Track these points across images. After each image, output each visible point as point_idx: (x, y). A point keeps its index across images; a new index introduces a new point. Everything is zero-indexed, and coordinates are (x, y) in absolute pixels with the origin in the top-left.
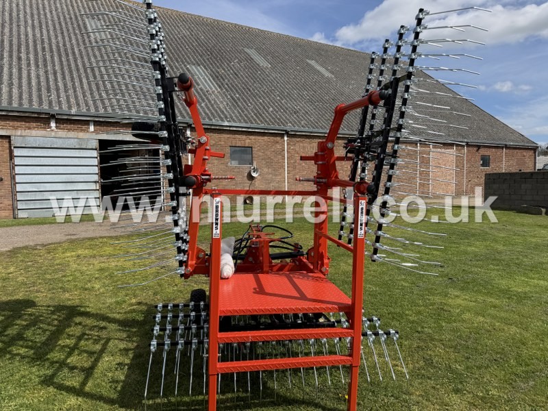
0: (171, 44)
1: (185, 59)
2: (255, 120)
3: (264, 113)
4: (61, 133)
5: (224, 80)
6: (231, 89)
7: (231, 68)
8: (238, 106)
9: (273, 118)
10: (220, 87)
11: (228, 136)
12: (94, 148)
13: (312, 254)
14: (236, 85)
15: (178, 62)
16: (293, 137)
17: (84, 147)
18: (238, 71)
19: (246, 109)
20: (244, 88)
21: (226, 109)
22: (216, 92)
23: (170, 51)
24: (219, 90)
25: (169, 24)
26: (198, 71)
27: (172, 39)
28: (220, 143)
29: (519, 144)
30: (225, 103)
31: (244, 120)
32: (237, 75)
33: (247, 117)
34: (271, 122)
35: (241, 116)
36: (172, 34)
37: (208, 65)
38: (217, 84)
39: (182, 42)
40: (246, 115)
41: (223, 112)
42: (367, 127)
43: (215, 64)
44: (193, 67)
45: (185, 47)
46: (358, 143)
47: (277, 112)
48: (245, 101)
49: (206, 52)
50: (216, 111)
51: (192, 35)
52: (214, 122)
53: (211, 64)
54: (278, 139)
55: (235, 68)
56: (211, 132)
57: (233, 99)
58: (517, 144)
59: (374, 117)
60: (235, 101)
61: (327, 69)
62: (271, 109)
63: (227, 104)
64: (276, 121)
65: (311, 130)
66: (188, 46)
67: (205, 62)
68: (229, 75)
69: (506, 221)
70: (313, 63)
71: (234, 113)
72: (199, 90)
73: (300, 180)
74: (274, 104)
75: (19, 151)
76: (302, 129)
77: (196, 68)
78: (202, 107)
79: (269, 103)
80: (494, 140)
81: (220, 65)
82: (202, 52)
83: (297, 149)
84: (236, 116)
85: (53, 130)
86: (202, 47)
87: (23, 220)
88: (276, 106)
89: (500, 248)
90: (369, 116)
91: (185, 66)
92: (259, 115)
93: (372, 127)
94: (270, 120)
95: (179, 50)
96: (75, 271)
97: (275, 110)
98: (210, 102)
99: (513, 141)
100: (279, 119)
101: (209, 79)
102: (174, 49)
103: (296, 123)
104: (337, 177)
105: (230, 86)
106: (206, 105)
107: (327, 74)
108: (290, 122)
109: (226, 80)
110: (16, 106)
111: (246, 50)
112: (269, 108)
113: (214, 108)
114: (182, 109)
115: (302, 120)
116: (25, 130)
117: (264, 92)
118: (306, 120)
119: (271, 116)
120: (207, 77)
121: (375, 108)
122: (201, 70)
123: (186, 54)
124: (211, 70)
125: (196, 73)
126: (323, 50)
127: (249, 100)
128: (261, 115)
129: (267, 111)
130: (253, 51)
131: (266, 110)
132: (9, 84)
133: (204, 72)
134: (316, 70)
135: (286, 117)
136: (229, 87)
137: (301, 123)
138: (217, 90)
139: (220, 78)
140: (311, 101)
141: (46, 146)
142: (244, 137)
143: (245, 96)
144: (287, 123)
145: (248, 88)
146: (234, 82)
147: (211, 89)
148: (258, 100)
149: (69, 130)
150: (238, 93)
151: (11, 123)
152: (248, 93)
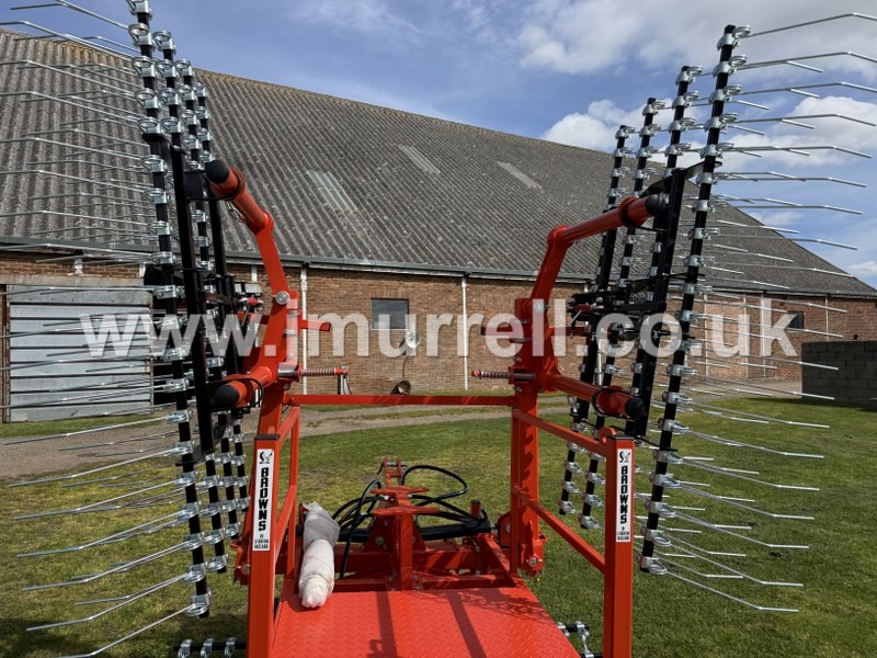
0: (281, 139)
1: (303, 162)
2: (413, 256)
3: (428, 245)
4: (91, 280)
5: (364, 194)
6: (376, 208)
7: (376, 175)
8: (387, 233)
9: (443, 253)
10: (358, 205)
11: (370, 282)
12: (145, 303)
13: (508, 528)
14: (384, 201)
15: (291, 165)
16: (476, 283)
17: (128, 302)
18: (387, 180)
19: (400, 239)
20: (396, 206)
21: (367, 240)
22: (351, 212)
23: (280, 149)
24: (356, 209)
25: (279, 108)
26: (324, 179)
27: (283, 131)
28: (355, 293)
29: (851, 292)
30: (365, 230)
31: (396, 256)
32: (386, 186)
33: (401, 251)
34: (441, 259)
35: (391, 250)
36: (284, 123)
37: (339, 171)
38: (354, 200)
39: (299, 135)
40: (399, 248)
41: (361, 244)
42: (615, 271)
43: (352, 169)
44: (316, 174)
45: (304, 143)
46: (599, 304)
47: (450, 243)
48: (398, 227)
49: (337, 150)
50: (350, 242)
51: (316, 125)
52: (346, 259)
53: (345, 169)
54: (452, 285)
55: (383, 176)
56: (340, 276)
57: (379, 223)
58: (846, 292)
59: (628, 250)
60: (381, 226)
61: (531, 176)
62: (440, 239)
63: (369, 232)
64: (448, 258)
65: (507, 270)
66: (309, 140)
67: (335, 166)
68: (373, 187)
69: (848, 427)
70: (507, 166)
71: (379, 245)
72: (324, 210)
73: (480, 375)
74: (445, 231)
75: (19, 311)
76: (492, 270)
77: (320, 175)
78: (327, 236)
79: (436, 228)
80: (808, 286)
81: (359, 170)
82: (330, 150)
83: (483, 303)
84: (383, 250)
85: (77, 275)
86: (331, 143)
87: (17, 427)
88: (448, 234)
89: (851, 482)
90: (618, 249)
91: (303, 172)
92: (419, 247)
93: (625, 271)
94: (438, 256)
95: (294, 148)
96: (67, 536)
97: (447, 240)
98: (340, 228)
99: (840, 288)
100: (453, 255)
101: (341, 193)
102: (286, 145)
103: (481, 261)
104: (555, 370)
105: (374, 202)
106: (334, 233)
107: (530, 184)
108: (472, 259)
109: (368, 195)
110: (19, 235)
111: (401, 147)
112: (437, 237)
113: (346, 238)
114: (294, 240)
115: (491, 256)
116: (31, 274)
117: (428, 211)
118: (497, 256)
119: (439, 248)
120: (338, 189)
121: (631, 232)
122: (328, 180)
123: (305, 153)
124: (345, 179)
125: (319, 184)
126: (523, 147)
127: (404, 225)
128: (423, 248)
129: (434, 242)
130: (413, 149)
131: (431, 240)
132: (11, 201)
133: (333, 181)
134: (512, 177)
135: (464, 251)
136: (373, 205)
137: (488, 260)
138: (353, 209)
139: (358, 190)
140: (504, 225)
141: (65, 301)
142: (395, 283)
143: (399, 219)
144: (465, 260)
145: (403, 207)
146: (381, 197)
147: (344, 207)
148: (419, 225)
149: (104, 274)
150: (387, 214)
151: (8, 265)
152: (402, 214)
